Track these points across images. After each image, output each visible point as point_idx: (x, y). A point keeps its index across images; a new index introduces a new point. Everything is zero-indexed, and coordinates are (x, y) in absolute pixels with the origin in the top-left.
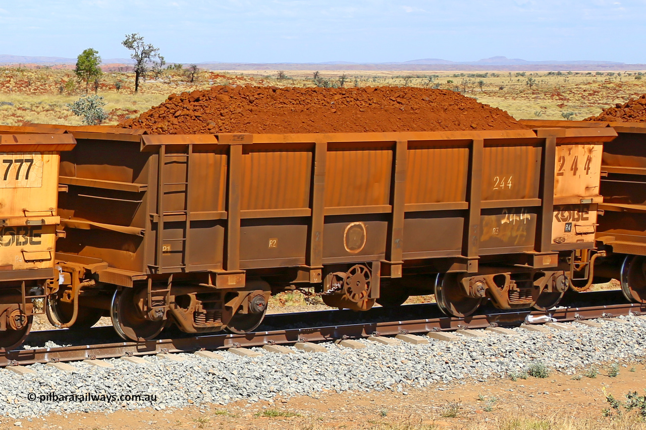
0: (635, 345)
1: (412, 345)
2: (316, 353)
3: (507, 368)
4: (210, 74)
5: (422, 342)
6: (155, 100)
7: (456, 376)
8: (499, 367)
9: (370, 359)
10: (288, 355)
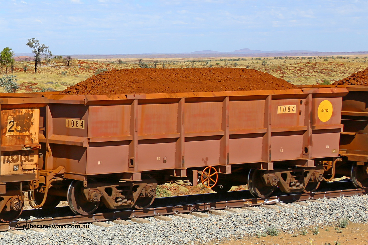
0: (328, 216)
1: (200, 218)
2: (144, 224)
3: (254, 231)
4: (79, 61)
5: (205, 216)
6: (47, 77)
7: (225, 236)
8: (250, 230)
9: (175, 227)
10: (127, 225)
